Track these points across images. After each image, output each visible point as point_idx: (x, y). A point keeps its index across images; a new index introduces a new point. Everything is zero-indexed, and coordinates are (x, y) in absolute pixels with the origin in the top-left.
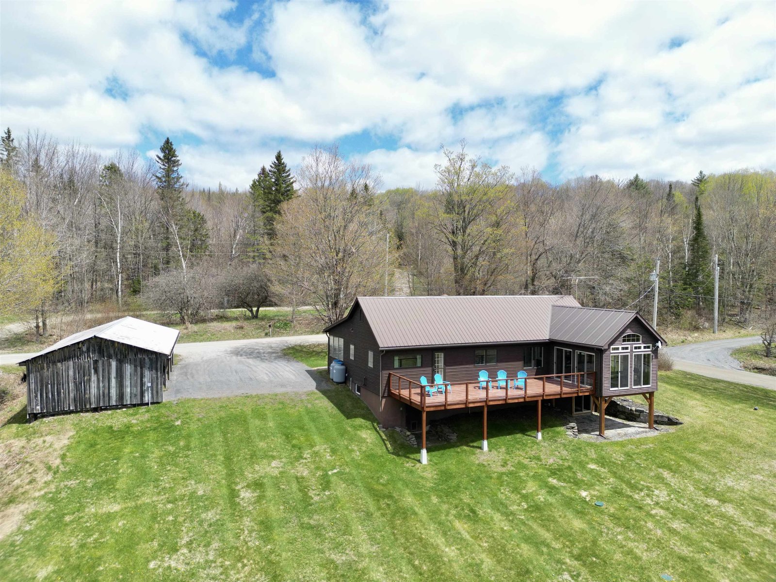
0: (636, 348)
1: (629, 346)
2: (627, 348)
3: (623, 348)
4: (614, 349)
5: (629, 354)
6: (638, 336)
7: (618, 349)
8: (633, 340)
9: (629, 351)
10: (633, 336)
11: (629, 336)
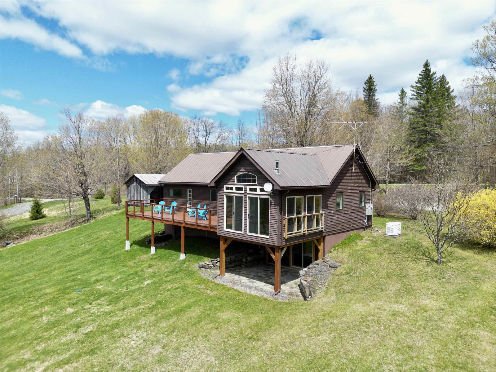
0: (251, 190)
1: (243, 187)
2: (241, 189)
3: (237, 189)
4: (227, 188)
5: (243, 195)
6: (253, 177)
7: (231, 189)
8: (249, 181)
9: (243, 192)
10: (248, 176)
11: (244, 176)
